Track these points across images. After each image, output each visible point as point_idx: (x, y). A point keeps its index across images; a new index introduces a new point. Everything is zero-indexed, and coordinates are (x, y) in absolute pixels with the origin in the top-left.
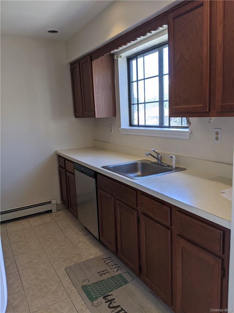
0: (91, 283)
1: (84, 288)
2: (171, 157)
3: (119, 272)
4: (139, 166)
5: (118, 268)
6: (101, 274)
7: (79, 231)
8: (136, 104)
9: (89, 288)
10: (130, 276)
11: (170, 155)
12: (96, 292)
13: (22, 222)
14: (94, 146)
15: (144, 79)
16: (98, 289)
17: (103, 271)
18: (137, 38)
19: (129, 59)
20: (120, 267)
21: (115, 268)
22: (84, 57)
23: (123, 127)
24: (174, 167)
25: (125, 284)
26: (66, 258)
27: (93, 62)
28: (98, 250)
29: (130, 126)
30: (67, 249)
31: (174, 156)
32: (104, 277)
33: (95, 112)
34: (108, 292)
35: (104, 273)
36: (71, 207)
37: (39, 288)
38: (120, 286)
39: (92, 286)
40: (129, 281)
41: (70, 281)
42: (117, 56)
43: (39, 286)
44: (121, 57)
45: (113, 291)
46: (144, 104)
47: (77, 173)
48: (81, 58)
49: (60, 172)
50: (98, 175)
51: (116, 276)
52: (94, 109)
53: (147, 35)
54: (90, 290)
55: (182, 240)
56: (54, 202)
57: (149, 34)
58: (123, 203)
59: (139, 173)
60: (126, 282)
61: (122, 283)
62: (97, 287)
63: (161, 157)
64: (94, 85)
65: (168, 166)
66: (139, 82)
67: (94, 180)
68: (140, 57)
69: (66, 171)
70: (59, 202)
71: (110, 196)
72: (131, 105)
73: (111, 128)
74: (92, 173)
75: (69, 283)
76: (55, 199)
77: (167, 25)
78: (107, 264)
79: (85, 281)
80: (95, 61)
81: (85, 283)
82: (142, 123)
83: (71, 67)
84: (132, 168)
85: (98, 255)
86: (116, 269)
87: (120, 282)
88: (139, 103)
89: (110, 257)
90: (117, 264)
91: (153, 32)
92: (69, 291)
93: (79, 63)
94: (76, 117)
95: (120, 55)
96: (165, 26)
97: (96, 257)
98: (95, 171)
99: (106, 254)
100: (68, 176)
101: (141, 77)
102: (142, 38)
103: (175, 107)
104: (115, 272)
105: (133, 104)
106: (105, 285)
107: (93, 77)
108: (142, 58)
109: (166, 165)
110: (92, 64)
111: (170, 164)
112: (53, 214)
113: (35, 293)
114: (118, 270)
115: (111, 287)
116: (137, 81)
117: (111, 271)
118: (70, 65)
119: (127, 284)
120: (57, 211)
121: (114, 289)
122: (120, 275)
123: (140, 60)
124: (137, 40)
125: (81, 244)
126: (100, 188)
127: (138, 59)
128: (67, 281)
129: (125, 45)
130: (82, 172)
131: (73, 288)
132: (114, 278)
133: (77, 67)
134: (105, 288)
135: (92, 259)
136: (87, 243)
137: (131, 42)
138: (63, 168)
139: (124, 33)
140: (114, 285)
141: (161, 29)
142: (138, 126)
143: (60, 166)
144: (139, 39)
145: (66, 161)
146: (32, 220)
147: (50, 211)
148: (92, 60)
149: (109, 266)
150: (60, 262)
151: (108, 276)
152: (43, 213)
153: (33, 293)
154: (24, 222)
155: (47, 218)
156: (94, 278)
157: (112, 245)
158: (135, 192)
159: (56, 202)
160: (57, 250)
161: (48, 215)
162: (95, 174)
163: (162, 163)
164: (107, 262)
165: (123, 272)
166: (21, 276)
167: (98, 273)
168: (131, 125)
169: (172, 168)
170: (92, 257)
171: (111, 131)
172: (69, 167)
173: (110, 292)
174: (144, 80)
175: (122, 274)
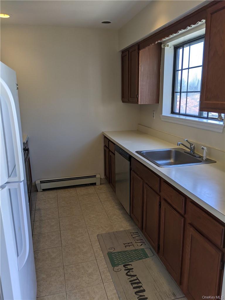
0: (116, 252)
1: (110, 255)
2: (203, 149)
3: (142, 247)
4: (173, 154)
5: (142, 243)
6: (127, 245)
7: (116, 204)
8: (179, 92)
9: (113, 255)
10: (152, 253)
11: (202, 147)
12: (119, 260)
13: (71, 190)
14: (137, 130)
15: (189, 68)
16: (121, 258)
17: (129, 243)
18: (179, 31)
19: (176, 48)
20: (144, 242)
21: (140, 242)
22: (133, 46)
23: (164, 114)
24: (204, 158)
25: (145, 258)
26: (100, 226)
27: (140, 51)
28: (128, 224)
29: (171, 113)
30: (102, 219)
31: (205, 148)
32: (128, 249)
33: (138, 98)
34: (129, 262)
35: (129, 245)
36: (111, 182)
37: (74, 247)
38: (140, 259)
39: (116, 254)
40: (149, 256)
41: (99, 246)
42: (164, 45)
43: (74, 246)
44: (168, 46)
45: (133, 262)
46: (186, 93)
47: (117, 154)
48: (131, 47)
49: (105, 150)
50: (132, 159)
51: (139, 250)
52: (137, 96)
53: (188, 28)
54: (114, 257)
55: (192, 229)
56: (98, 176)
57: (189, 28)
58: (150, 187)
59: (172, 161)
60: (146, 256)
61: (143, 257)
62: (120, 256)
63: (194, 147)
64: (140, 73)
65: (199, 157)
66: (183, 71)
67: (129, 162)
68: (187, 46)
69: (109, 151)
70: (103, 176)
71: (140, 179)
72: (175, 94)
73: (154, 114)
74: (127, 156)
75: (99, 248)
76: (100, 174)
77: (205, 20)
78: (133, 238)
79: (111, 248)
80: (142, 50)
81: (111, 251)
82: (183, 111)
83: (122, 55)
84: (166, 155)
85: (127, 229)
86: (141, 244)
87: (141, 255)
88: (182, 91)
89: (137, 232)
90: (142, 240)
91: (193, 26)
92: (96, 255)
93: (129, 51)
94: (123, 102)
95: (167, 44)
96: (204, 21)
97: (125, 230)
98: (130, 155)
99: (134, 229)
100: (111, 156)
101: (185, 66)
102: (183, 31)
103: (205, 102)
104: (138, 246)
105: (177, 92)
106: (128, 255)
107: (140, 66)
108: (189, 47)
109: (197, 156)
110: (139, 53)
111: (202, 155)
112: (97, 187)
113: (69, 250)
114: (142, 245)
115: (133, 258)
116: (182, 70)
117: (135, 244)
118: (121, 52)
119: (146, 259)
120: (101, 184)
121: (134, 260)
122: (143, 250)
123: (186, 49)
124: (178, 32)
125: (115, 217)
126: (133, 171)
127: (184, 48)
128: (97, 246)
129: (168, 37)
130: (120, 153)
131: (101, 253)
132: (136, 251)
133: (126, 55)
134: (127, 258)
135: (121, 231)
136: (120, 216)
137: (173, 34)
138: (107, 147)
139: (167, 26)
140: (135, 257)
141: (200, 23)
142: (179, 114)
143: (105, 146)
144: (180, 32)
145: (110, 142)
146: (78, 189)
147: (94, 184)
148: (139, 50)
149: (135, 240)
150: (94, 229)
151: (131, 248)
152: (88, 185)
153: (68, 250)
154: (72, 190)
155: (91, 189)
156: (120, 248)
157: (139, 222)
158: (159, 179)
159: (100, 176)
160: (94, 219)
161: (92, 187)
162: (130, 158)
163: (194, 153)
164: (134, 236)
165: (146, 247)
166: (62, 235)
167: (124, 244)
168: (173, 112)
169: (203, 159)
170: (122, 229)
171: (154, 116)
172: (112, 148)
173: (130, 262)
174: (189, 70)
175: (145, 249)
